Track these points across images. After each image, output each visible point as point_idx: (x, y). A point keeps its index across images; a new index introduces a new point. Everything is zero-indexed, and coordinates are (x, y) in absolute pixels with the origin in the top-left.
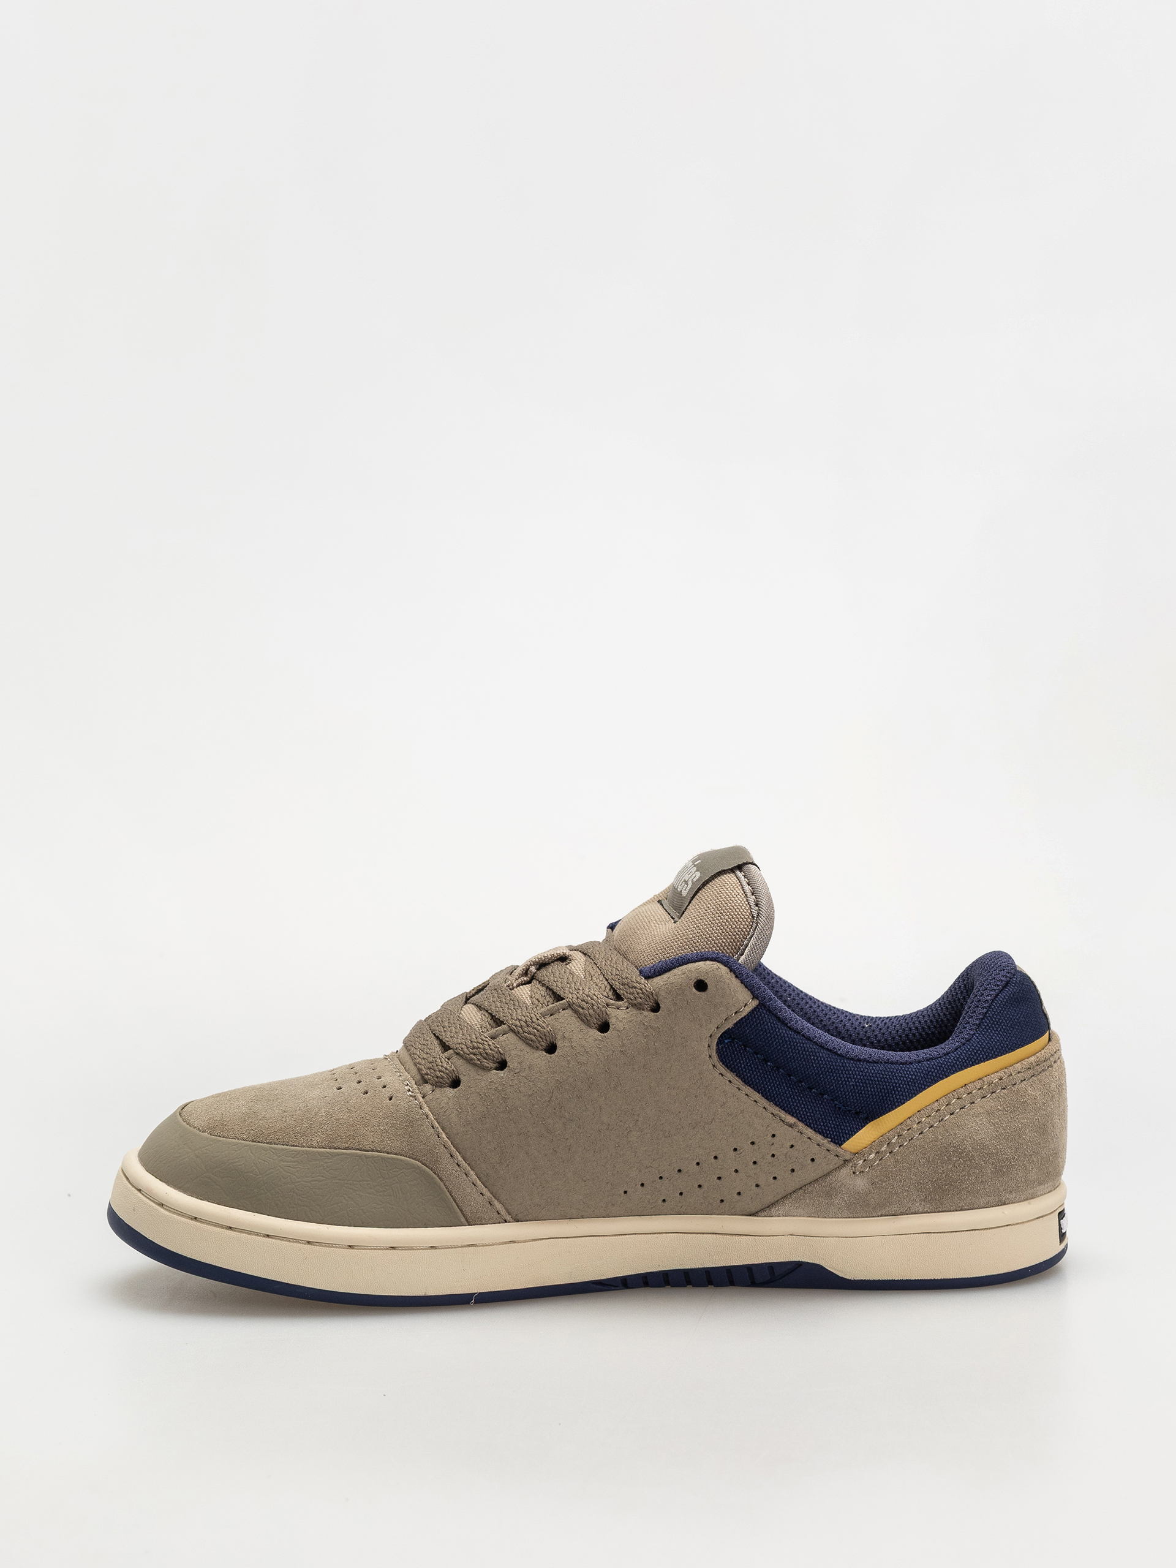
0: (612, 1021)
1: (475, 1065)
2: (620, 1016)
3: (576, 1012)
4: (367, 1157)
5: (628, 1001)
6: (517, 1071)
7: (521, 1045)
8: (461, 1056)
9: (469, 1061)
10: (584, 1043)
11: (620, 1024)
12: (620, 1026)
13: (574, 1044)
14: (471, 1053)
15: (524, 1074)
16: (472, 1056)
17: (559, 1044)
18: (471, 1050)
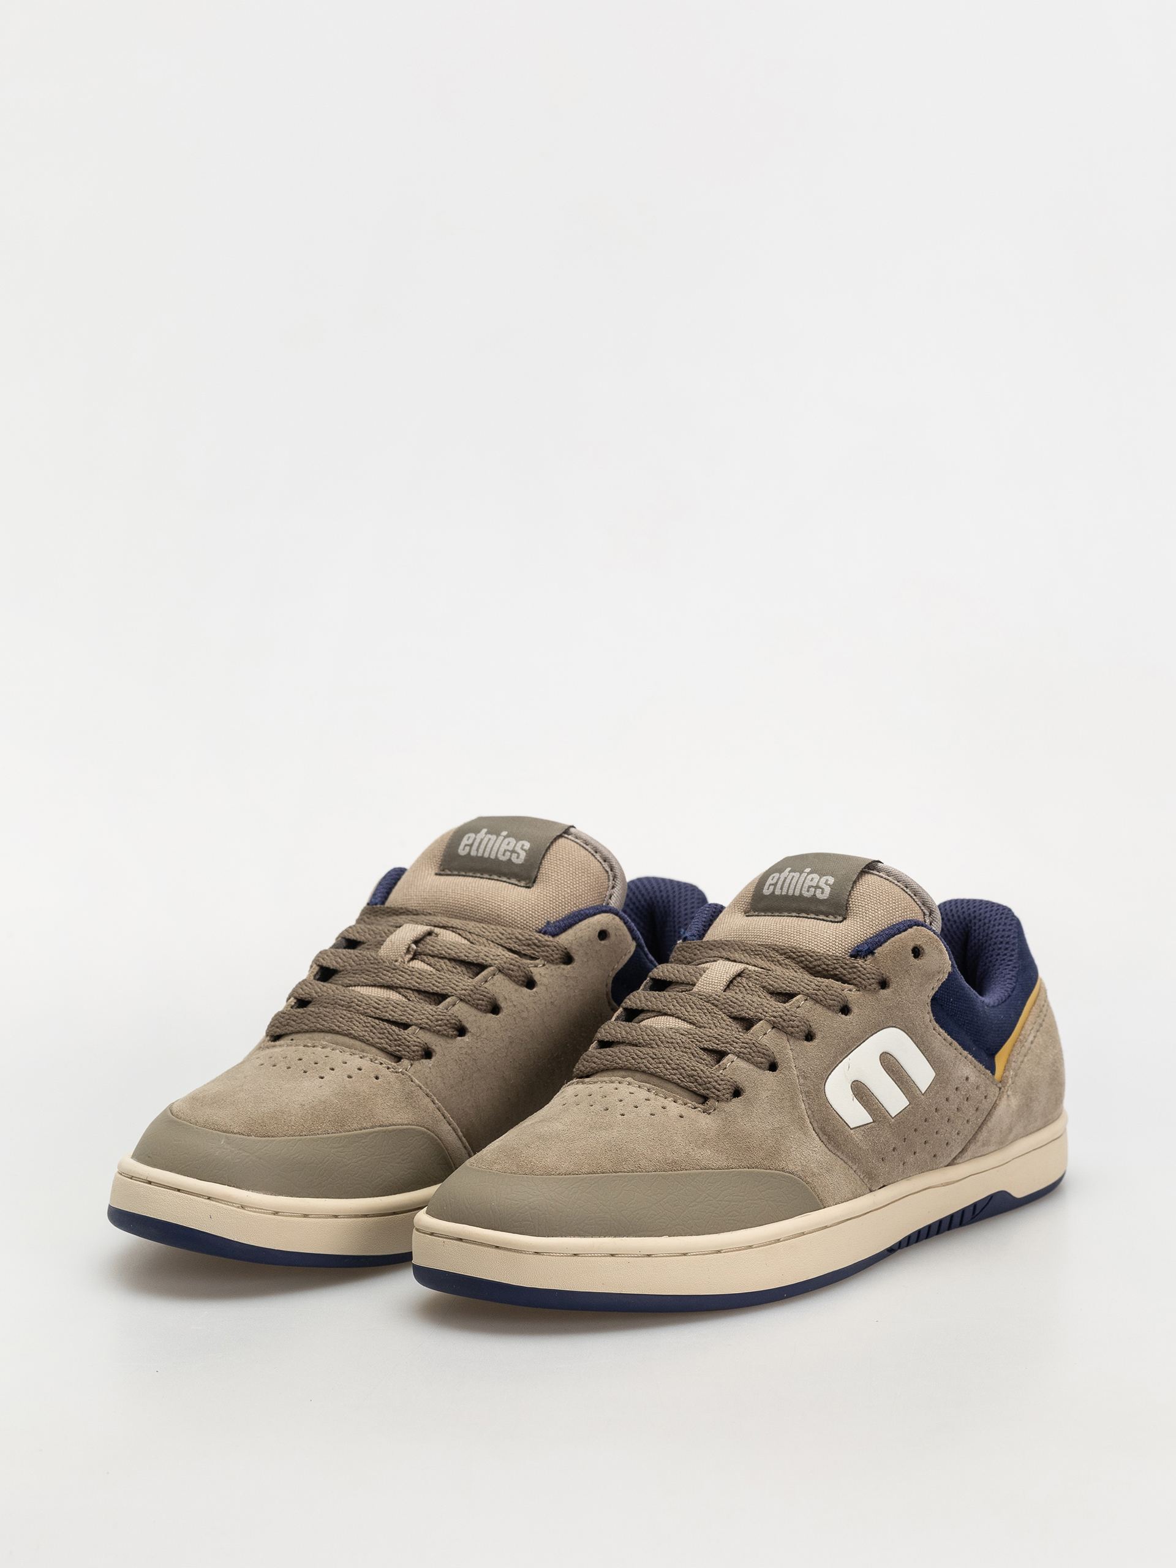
0: (537, 978)
1: (443, 1035)
2: (540, 971)
3: (506, 975)
4: (390, 1132)
5: (543, 959)
6: (478, 1035)
7: (473, 1011)
8: (429, 1030)
9: (438, 1033)
10: (523, 1001)
11: (545, 979)
12: (545, 981)
13: (515, 1003)
14: (437, 1026)
15: (484, 1036)
16: (438, 1027)
17: (503, 1005)
18: (436, 1023)
